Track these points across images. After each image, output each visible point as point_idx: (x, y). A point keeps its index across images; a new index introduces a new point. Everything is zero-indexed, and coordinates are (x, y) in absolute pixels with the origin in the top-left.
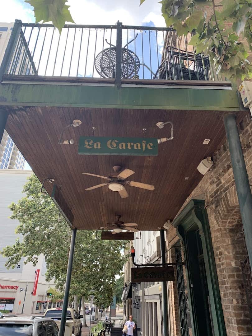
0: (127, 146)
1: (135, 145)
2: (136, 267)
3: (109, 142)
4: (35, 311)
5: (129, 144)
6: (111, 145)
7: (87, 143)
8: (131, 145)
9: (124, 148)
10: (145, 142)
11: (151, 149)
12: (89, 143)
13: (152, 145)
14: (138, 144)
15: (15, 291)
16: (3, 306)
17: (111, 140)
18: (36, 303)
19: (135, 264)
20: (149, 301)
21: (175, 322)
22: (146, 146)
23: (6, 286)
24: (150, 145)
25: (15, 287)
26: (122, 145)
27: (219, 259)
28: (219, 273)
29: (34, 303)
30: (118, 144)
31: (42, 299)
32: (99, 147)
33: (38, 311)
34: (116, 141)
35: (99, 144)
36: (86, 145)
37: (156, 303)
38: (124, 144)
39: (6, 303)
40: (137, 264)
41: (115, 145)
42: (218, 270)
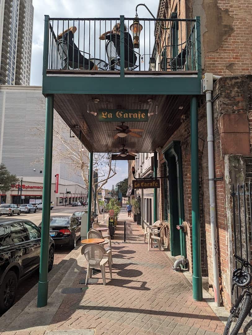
0: (128, 116)
1: (134, 115)
2: (136, 180)
3: (117, 113)
4: (59, 204)
5: (130, 114)
6: (119, 115)
7: (103, 114)
8: (131, 115)
9: (127, 117)
10: (140, 112)
11: (143, 117)
12: (105, 114)
13: (144, 114)
14: (135, 114)
15: (41, 190)
16: (34, 201)
17: (118, 112)
18: (59, 199)
19: (135, 178)
20: (146, 197)
21: (161, 210)
22: (141, 115)
23: (33, 187)
24: (143, 115)
25: (40, 188)
26: (126, 115)
27: (185, 177)
28: (184, 185)
29: (57, 198)
30: (123, 114)
31: (64, 195)
32: (111, 117)
33: (62, 204)
34: (122, 112)
35: (111, 114)
36: (103, 115)
37: (151, 199)
38: (127, 114)
39: (35, 199)
40: (136, 178)
41: (121, 115)
42: (184, 184)
